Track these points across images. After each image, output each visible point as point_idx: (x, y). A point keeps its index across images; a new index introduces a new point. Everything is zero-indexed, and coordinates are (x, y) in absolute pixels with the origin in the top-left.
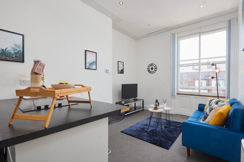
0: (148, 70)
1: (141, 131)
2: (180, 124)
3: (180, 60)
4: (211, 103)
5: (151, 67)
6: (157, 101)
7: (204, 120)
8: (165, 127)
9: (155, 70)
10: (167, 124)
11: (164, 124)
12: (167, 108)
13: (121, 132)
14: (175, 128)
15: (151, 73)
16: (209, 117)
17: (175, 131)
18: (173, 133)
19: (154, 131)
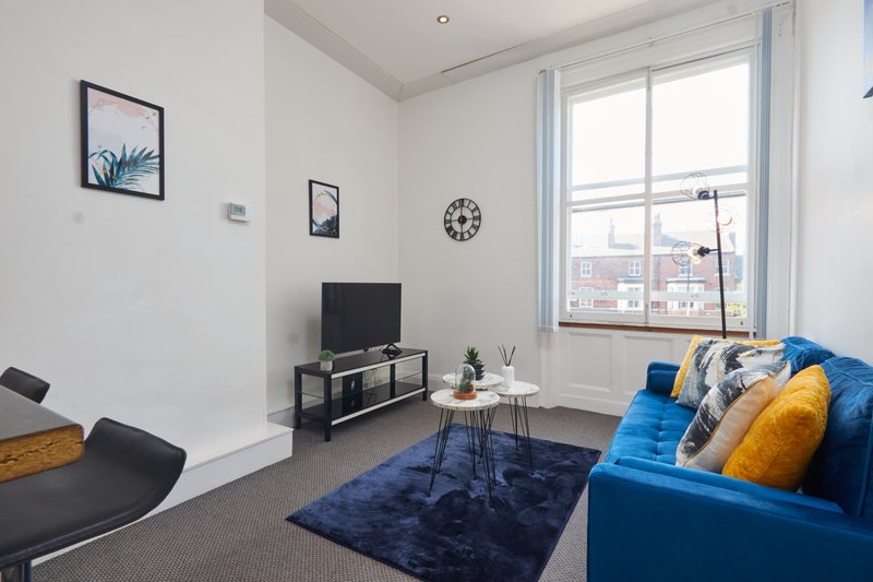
0: (448, 225)
1: (391, 504)
2: (574, 456)
3: (574, 184)
4: (705, 360)
5: (456, 215)
6: (472, 357)
7: (691, 452)
8: (508, 475)
9: (473, 226)
10: (519, 459)
11: (507, 458)
12: (518, 388)
13: (291, 519)
14: (552, 474)
15: (458, 237)
16: (718, 434)
17: (550, 495)
18: (544, 505)
19: (457, 500)
